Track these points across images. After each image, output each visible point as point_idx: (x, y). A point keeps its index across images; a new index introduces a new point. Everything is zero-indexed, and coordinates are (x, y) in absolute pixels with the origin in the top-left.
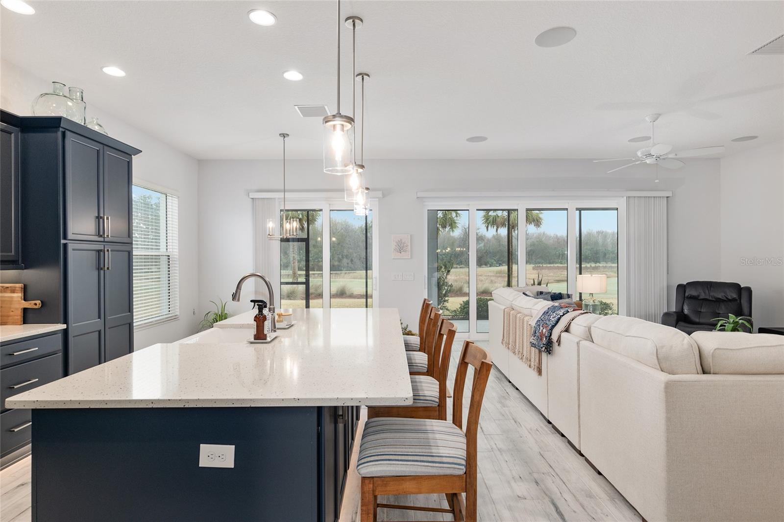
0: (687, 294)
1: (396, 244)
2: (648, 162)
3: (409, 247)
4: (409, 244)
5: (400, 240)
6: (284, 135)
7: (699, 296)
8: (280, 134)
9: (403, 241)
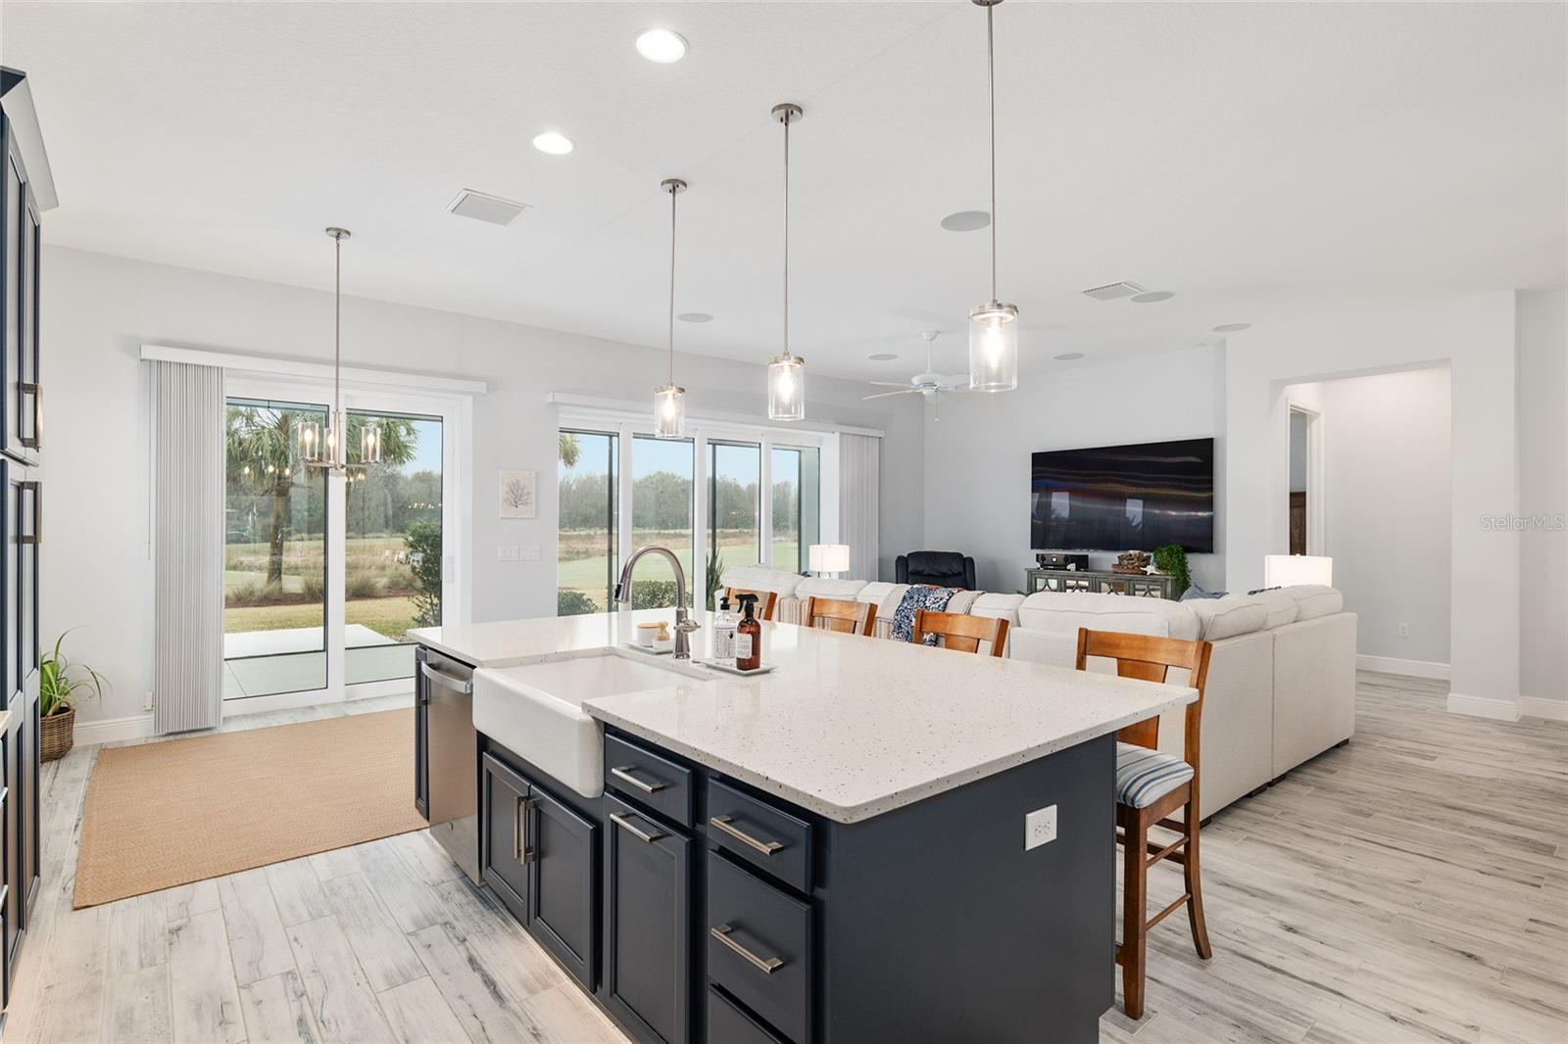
0: (910, 569)
1: (508, 490)
2: (924, 393)
3: (533, 496)
4: (533, 491)
5: (515, 481)
6: (339, 234)
7: (923, 571)
8: (327, 230)
9: (522, 484)
